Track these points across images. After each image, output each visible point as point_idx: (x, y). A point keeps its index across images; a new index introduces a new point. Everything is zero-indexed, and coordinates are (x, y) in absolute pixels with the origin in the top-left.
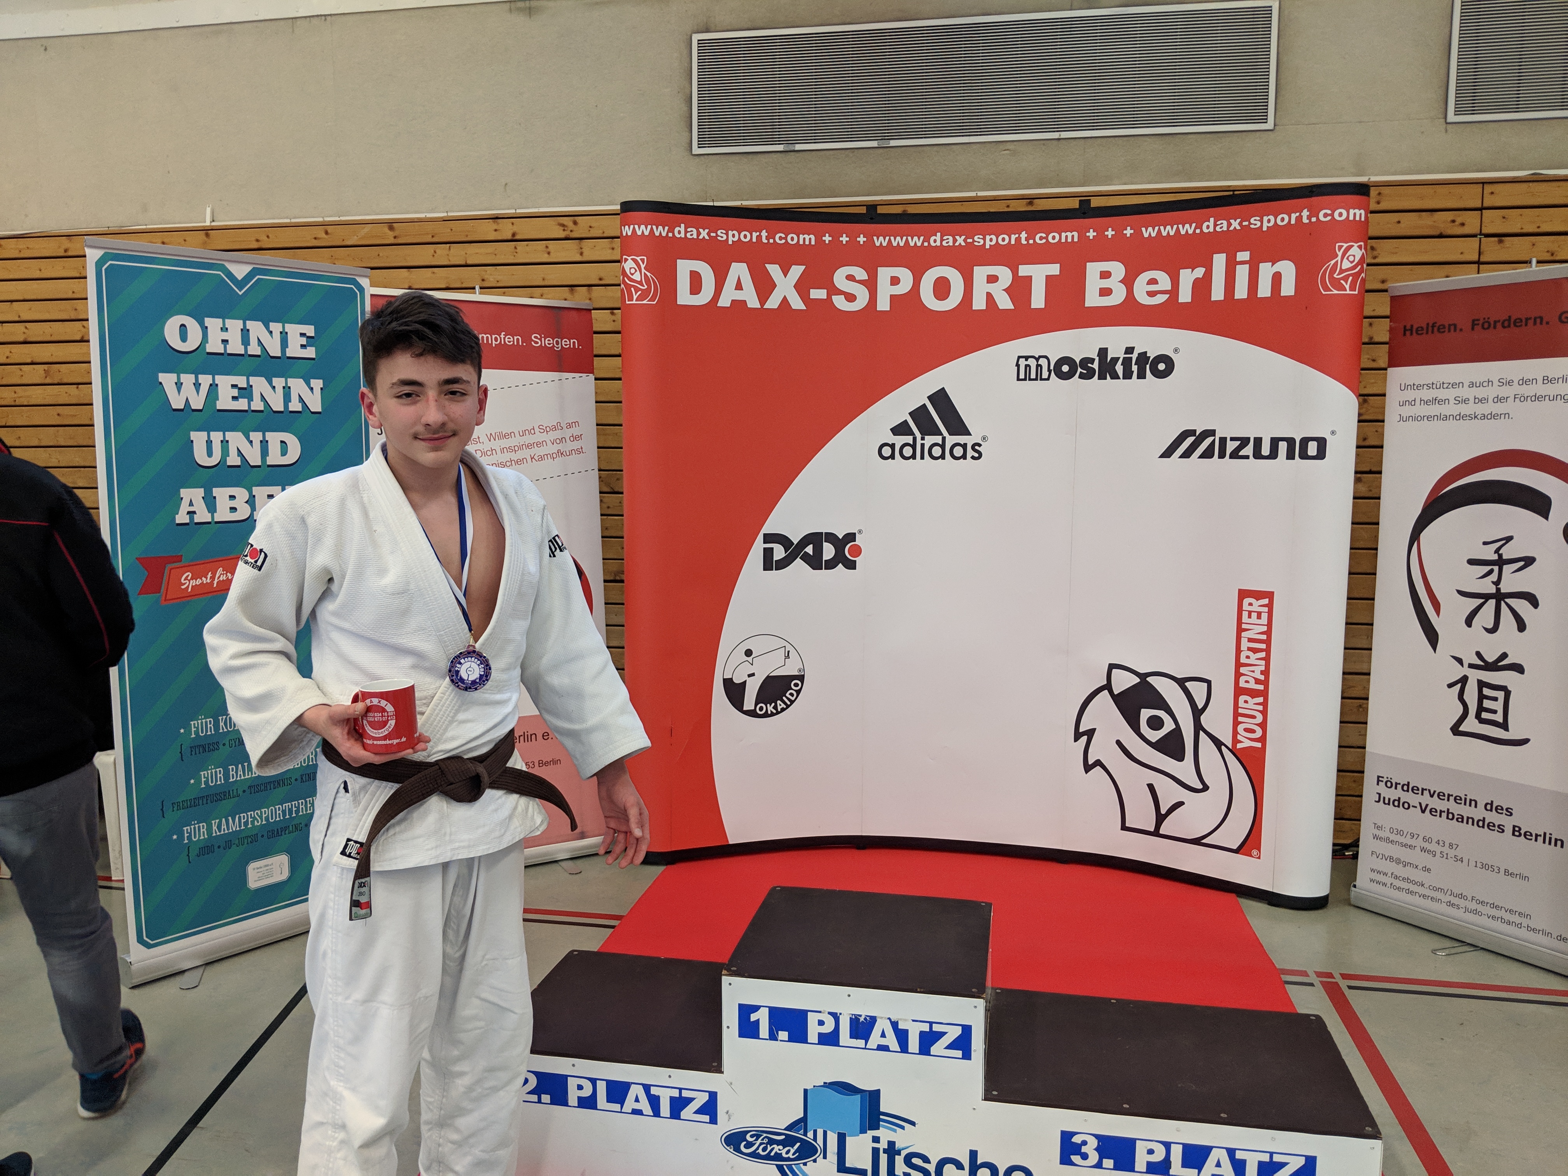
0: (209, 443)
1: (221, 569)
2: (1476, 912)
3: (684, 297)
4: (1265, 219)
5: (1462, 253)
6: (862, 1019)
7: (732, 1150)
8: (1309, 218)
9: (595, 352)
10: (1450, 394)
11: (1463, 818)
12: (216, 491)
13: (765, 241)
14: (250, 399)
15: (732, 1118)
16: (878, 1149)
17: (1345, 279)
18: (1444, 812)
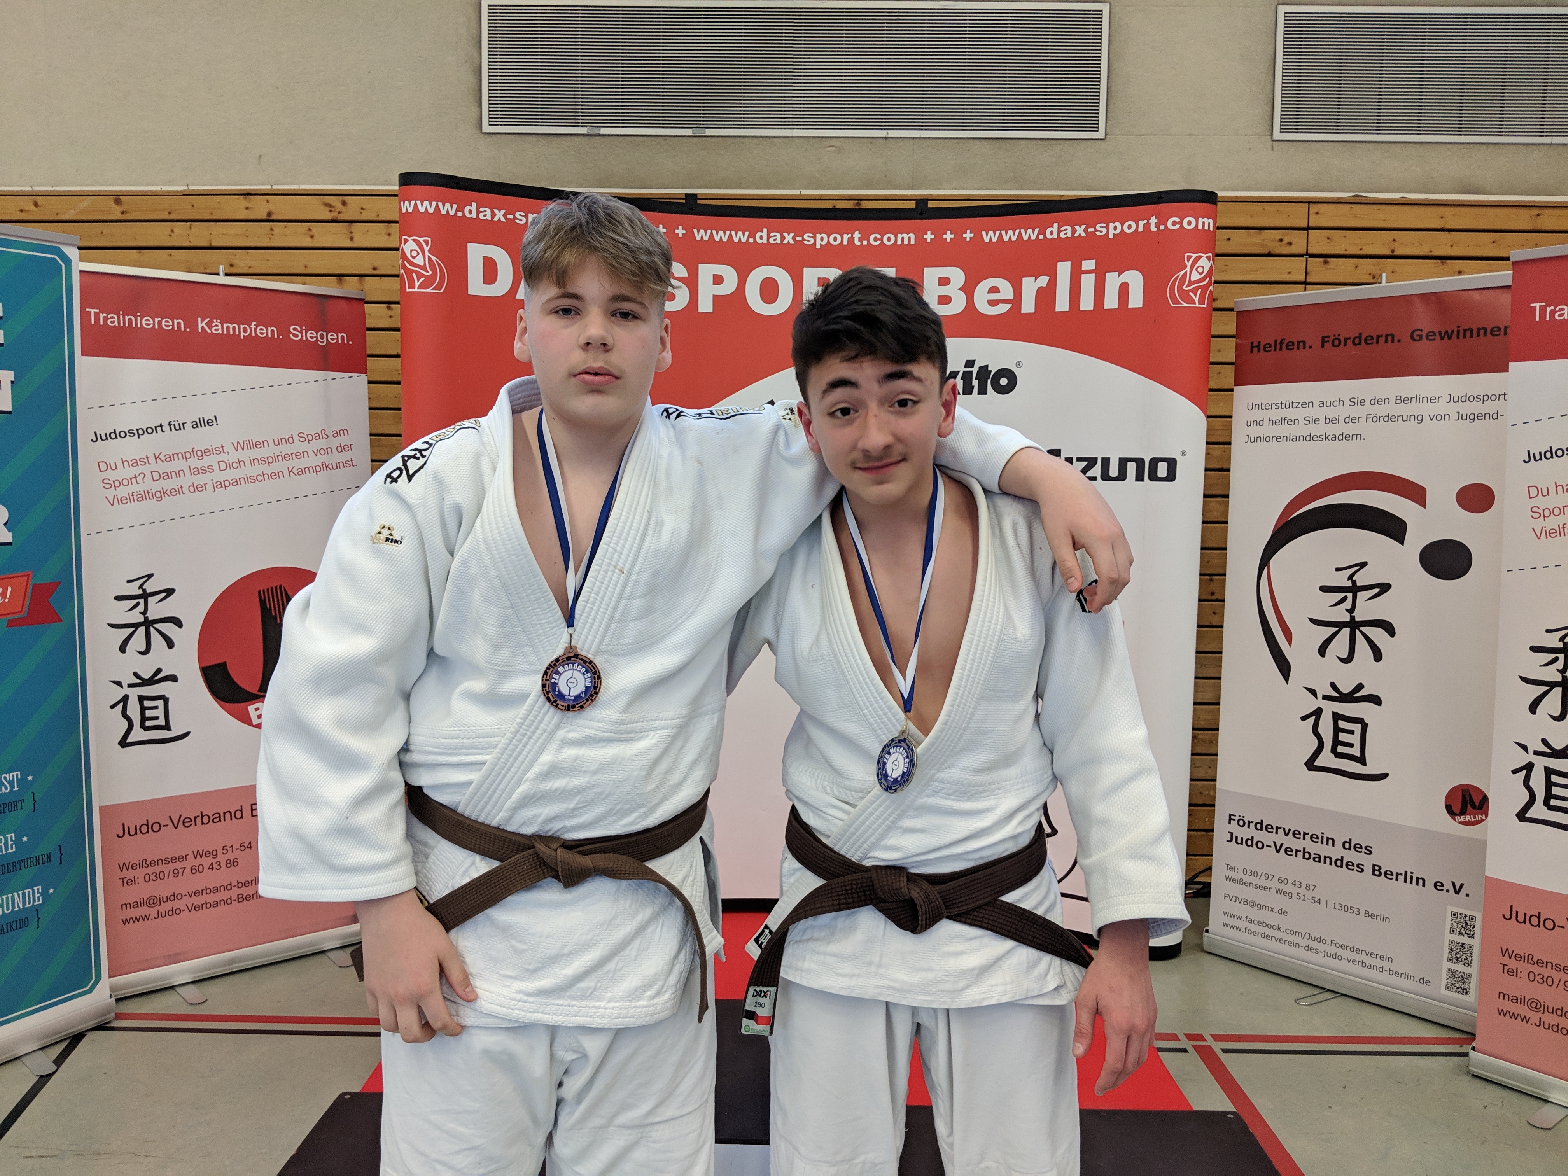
2: (1335, 956)
3: (476, 286)
4: (1112, 225)
5: (1289, 273)
8: (1157, 225)
9: (369, 352)
10: (1299, 414)
11: (1320, 857)
17: (1195, 291)
18: (1300, 851)
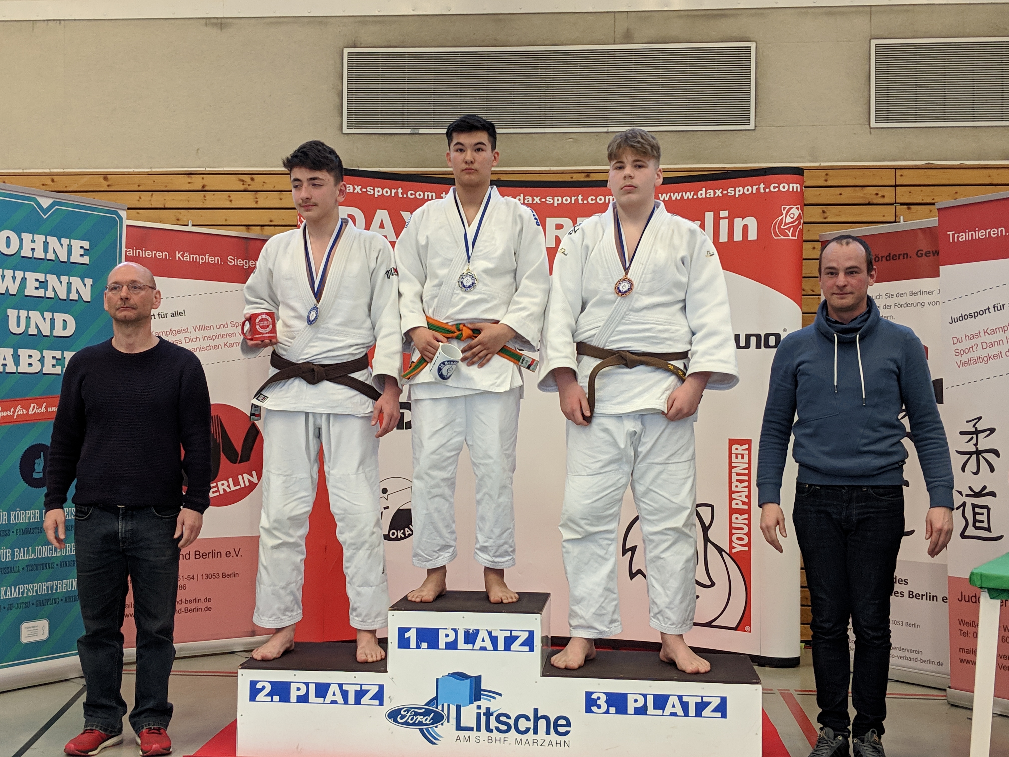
0: (18, 317)
1: (19, 406)
4: (737, 189)
5: (884, 216)
6: (471, 631)
7: (392, 722)
8: (764, 189)
12: (21, 352)
13: (400, 195)
14: (46, 290)
15: (393, 701)
16: (480, 713)
17: (789, 229)
